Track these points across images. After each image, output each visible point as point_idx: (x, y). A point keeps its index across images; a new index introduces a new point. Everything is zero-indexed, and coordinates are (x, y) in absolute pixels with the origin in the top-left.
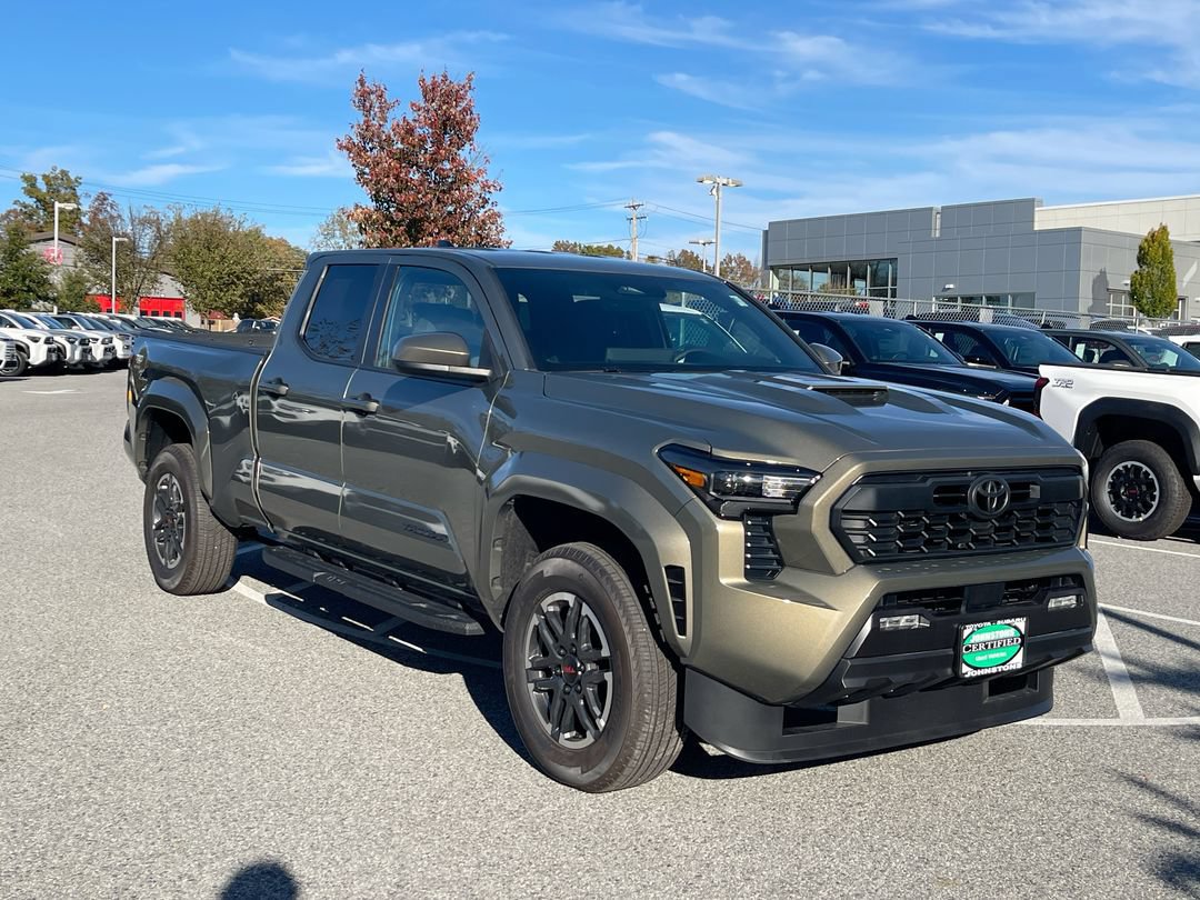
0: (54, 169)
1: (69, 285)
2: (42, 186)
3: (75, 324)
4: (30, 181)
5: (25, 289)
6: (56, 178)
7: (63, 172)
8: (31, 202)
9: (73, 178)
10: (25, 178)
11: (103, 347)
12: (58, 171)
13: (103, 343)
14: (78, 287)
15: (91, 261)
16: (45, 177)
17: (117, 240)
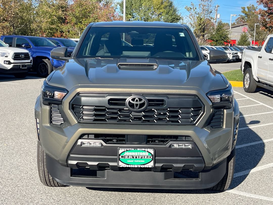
0: (250, 5)
1: (242, 38)
2: (246, 9)
3: (229, 49)
4: (244, 9)
5: (221, 39)
6: (250, 7)
7: (253, 5)
8: (243, 15)
9: (255, 7)
10: (242, 8)
11: (232, 55)
12: (251, 5)
13: (232, 54)
14: (244, 38)
15: (251, 31)
16: (248, 8)
17: (256, 24)
